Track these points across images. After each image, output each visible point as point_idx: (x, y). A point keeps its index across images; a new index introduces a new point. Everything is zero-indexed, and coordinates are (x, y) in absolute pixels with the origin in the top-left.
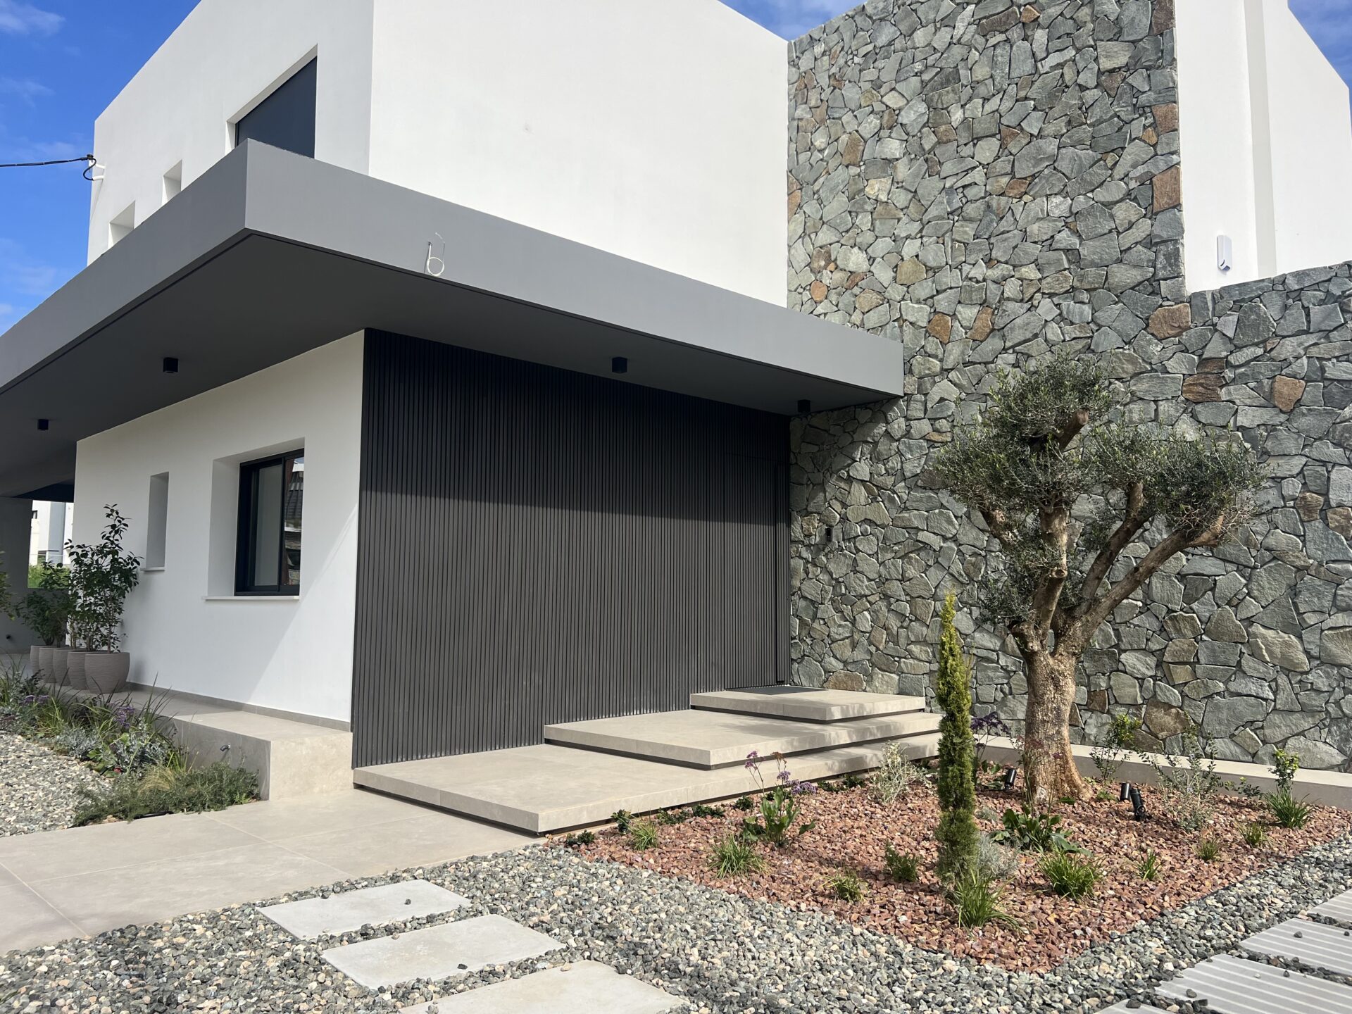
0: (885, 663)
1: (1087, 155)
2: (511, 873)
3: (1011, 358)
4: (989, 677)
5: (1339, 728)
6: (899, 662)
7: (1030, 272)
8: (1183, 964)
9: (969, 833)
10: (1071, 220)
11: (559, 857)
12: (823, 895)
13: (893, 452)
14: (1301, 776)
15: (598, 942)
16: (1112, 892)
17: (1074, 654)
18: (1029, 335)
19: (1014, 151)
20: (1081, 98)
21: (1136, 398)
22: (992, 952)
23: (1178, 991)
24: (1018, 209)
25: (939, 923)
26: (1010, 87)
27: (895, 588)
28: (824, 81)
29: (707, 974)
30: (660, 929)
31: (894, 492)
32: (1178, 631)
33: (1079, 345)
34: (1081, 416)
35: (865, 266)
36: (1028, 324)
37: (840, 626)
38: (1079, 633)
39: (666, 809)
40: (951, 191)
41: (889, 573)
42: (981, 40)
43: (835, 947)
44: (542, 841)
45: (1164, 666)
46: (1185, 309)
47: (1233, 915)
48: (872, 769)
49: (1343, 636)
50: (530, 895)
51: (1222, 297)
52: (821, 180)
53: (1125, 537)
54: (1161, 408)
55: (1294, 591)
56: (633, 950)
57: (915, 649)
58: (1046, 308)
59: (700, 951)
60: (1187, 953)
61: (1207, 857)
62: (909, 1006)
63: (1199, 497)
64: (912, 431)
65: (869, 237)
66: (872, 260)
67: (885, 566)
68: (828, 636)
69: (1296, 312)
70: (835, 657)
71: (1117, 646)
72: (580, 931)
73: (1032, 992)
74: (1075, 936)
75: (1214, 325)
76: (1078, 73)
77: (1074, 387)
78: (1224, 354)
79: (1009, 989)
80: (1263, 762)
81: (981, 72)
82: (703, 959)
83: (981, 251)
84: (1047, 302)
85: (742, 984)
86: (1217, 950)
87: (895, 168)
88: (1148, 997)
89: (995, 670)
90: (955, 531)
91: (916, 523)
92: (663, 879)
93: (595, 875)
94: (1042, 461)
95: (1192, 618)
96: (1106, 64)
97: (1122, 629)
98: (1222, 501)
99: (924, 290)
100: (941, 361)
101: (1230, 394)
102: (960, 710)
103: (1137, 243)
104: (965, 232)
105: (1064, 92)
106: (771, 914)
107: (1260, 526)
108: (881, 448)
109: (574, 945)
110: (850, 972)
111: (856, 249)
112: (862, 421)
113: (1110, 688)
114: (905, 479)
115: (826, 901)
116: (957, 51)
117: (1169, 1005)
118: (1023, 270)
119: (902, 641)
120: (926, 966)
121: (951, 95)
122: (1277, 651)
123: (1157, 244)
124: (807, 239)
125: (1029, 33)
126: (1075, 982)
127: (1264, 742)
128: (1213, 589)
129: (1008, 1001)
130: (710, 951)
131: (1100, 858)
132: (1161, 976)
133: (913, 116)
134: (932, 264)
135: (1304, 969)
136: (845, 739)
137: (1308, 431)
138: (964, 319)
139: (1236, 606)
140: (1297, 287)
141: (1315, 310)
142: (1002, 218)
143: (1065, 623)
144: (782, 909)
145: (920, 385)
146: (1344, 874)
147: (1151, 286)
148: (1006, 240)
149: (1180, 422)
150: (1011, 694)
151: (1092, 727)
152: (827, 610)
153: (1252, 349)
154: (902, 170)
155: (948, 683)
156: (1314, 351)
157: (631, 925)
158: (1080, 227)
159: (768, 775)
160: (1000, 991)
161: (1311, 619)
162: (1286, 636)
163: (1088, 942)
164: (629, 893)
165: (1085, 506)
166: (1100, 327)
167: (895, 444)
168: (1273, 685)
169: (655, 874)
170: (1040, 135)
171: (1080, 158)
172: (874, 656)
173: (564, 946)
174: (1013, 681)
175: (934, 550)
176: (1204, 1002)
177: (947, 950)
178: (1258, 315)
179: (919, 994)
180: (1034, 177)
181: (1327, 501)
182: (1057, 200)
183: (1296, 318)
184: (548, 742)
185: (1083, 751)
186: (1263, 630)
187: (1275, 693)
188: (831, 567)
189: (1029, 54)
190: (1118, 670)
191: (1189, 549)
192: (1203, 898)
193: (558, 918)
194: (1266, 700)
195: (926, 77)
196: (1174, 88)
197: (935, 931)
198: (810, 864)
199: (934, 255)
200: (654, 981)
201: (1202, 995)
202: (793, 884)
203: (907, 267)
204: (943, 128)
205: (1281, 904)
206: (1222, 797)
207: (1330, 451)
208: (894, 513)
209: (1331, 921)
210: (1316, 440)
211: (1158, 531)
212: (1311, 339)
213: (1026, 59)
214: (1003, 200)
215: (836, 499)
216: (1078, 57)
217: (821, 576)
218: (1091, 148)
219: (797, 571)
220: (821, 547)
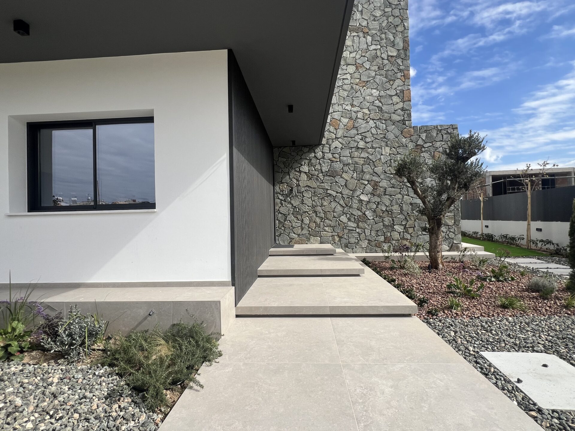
0: (315, 234)
1: (385, 80)
3: (360, 137)
5: (448, 241)
6: (320, 233)
7: (366, 111)
10: (379, 98)
13: (317, 163)
18: (366, 131)
19: (361, 72)
20: (382, 61)
21: (398, 153)
24: (362, 91)
26: (359, 51)
27: (319, 209)
31: (318, 177)
32: (410, 219)
33: (382, 136)
36: (366, 127)
37: (296, 222)
41: (316, 204)
42: (349, 33)
45: (406, 228)
46: (412, 130)
51: (422, 129)
57: (327, 229)
58: (371, 123)
64: (325, 157)
67: (315, 202)
68: (292, 226)
69: (440, 135)
70: (294, 233)
71: (393, 224)
75: (420, 136)
76: (381, 54)
78: (422, 144)
81: (349, 43)
83: (349, 101)
84: (371, 121)
89: (355, 233)
91: (327, 187)
95: (414, 215)
96: (390, 54)
97: (394, 219)
100: (335, 135)
101: (424, 155)
103: (399, 109)
104: (344, 94)
105: (377, 58)
108: (312, 161)
112: (305, 152)
113: (391, 236)
114: (322, 173)
118: (364, 110)
119: (322, 226)
123: (404, 110)
125: (366, 36)
138: (344, 122)
140: (440, 129)
141: (444, 136)
142: (356, 92)
145: (327, 142)
147: (403, 122)
148: (358, 99)
150: (360, 240)
151: (386, 247)
152: (291, 217)
153: (429, 143)
156: (444, 146)
158: (382, 100)
166: (388, 131)
167: (318, 161)
170: (369, 69)
171: (382, 80)
172: (311, 232)
175: (334, 196)
178: (431, 135)
180: (367, 82)
182: (375, 91)
183: (440, 137)
188: (293, 202)
189: (366, 43)
190: (393, 231)
208: (318, 184)
212: (443, 143)
213: (364, 44)
214: (357, 87)
215: (294, 178)
216: (381, 49)
217: (288, 205)
218: (385, 78)
219: (277, 204)
220: (288, 195)
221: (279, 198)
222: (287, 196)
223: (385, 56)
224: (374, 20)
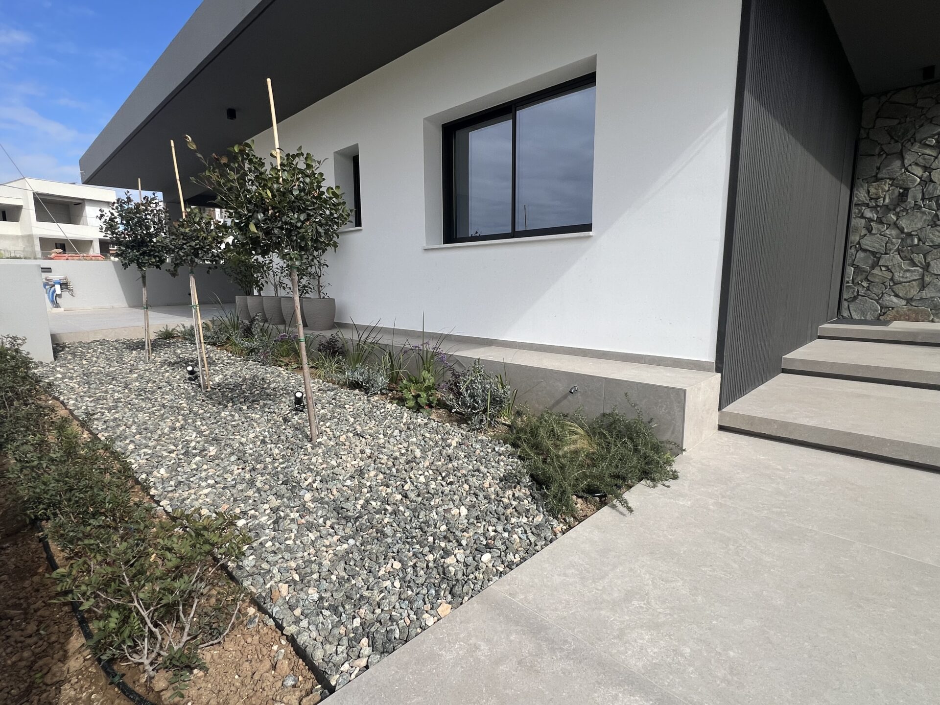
37: (907, 271)
68: (892, 279)
70: (896, 296)
152: (892, 259)
184: (784, 371)
188: (903, 223)
215: (917, 164)
217: (888, 232)
219: (856, 229)
220: (891, 207)
221: (862, 217)
222: (887, 209)
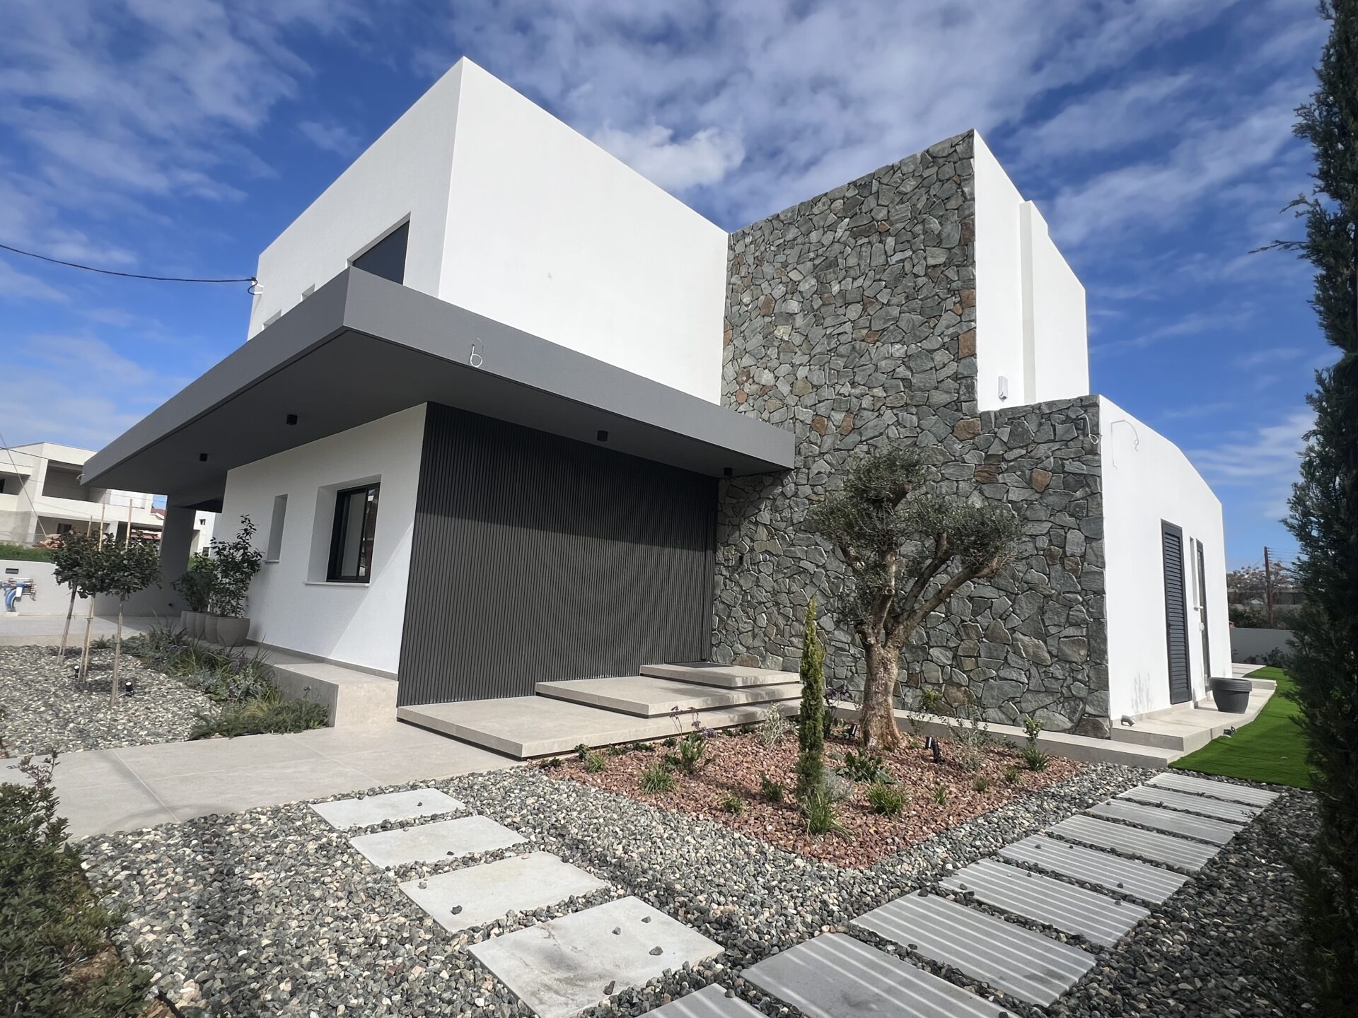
0: (775, 649)
1: (918, 318)
2: (498, 786)
3: (865, 448)
4: (842, 661)
5: (1070, 704)
6: (784, 649)
7: (879, 392)
8: (959, 866)
9: (818, 768)
10: (907, 360)
11: (534, 776)
12: (716, 809)
13: (786, 506)
14: (1043, 735)
15: (551, 838)
16: (914, 813)
17: (898, 647)
18: (877, 434)
19: (871, 313)
20: (915, 282)
21: (944, 478)
22: (829, 853)
23: (955, 885)
24: (873, 351)
25: (794, 831)
26: (870, 272)
27: (784, 598)
28: (751, 261)
29: (626, 864)
30: (598, 830)
31: (786, 533)
32: (968, 635)
33: (909, 442)
34: (906, 486)
35: (772, 382)
36: (876, 426)
37: (745, 623)
38: (901, 633)
39: (614, 745)
40: (830, 336)
41: (780, 588)
42: (852, 241)
43: (720, 847)
44: (524, 764)
45: (958, 657)
46: (977, 422)
47: (995, 831)
48: (759, 722)
49: (1073, 642)
50: (509, 802)
51: (1001, 416)
52: (746, 324)
53: (934, 569)
54: (960, 486)
55: (1042, 611)
56: (576, 845)
58: (889, 416)
59: (623, 847)
60: (962, 858)
61: (980, 789)
62: (767, 892)
63: (982, 544)
64: (799, 493)
65: (775, 363)
66: (777, 378)
67: (778, 583)
69: (1047, 428)
70: (741, 644)
71: (927, 643)
72: (540, 830)
73: (854, 884)
74: (887, 844)
75: (995, 433)
76: (914, 266)
77: (902, 467)
78: (1001, 452)
79: (838, 880)
80: (1020, 726)
81: (852, 261)
82: (625, 853)
83: (847, 376)
84: (889, 412)
85: (651, 872)
86: (983, 856)
87: (794, 319)
88: (933, 888)
89: (847, 656)
90: (824, 562)
91: (799, 555)
92: (606, 794)
93: (557, 789)
94: (880, 515)
95: (977, 626)
96: (931, 262)
97: (931, 632)
98: (997, 548)
99: (809, 400)
100: (819, 447)
101: (1004, 478)
102: (816, 682)
103: (948, 377)
104: (838, 364)
105: (904, 277)
106: (678, 822)
107: (1021, 567)
108: (778, 503)
109: (535, 840)
110: (728, 866)
111: (767, 371)
112: (767, 484)
113: (922, 671)
114: (793, 525)
115: (718, 813)
116: (837, 246)
117: (948, 895)
118: (875, 390)
119: (787, 635)
120: (782, 862)
121: (832, 275)
122: (1031, 650)
123: (960, 378)
124: (735, 362)
125: (883, 239)
126: (884, 877)
127: (1021, 712)
128: (990, 608)
129: (837, 890)
130: (631, 848)
131: (910, 789)
132: (944, 873)
133: (807, 287)
134: (815, 383)
135: (1041, 871)
136: (743, 700)
137: (1053, 505)
138: (835, 420)
139: (1005, 620)
140: (1048, 412)
141: (1059, 427)
142: (862, 356)
143: (893, 626)
144: (686, 818)
145: (805, 462)
146: (1070, 804)
147: (956, 405)
148: (864, 370)
149: (972, 495)
150: (856, 673)
151: (910, 697)
152: (738, 611)
153: (1019, 450)
154: (799, 321)
155: (809, 662)
156: (1058, 454)
157: (577, 826)
158: (912, 365)
159: (685, 724)
160: (832, 882)
161: (1053, 630)
162: (1036, 640)
163: (895, 848)
164: (579, 803)
165: (909, 548)
166: (923, 430)
167: (788, 501)
168: (1028, 673)
169: (600, 790)
170: (888, 304)
171: (913, 320)
172: (767, 644)
173: (527, 840)
174: (859, 665)
175: (811, 574)
176: (972, 893)
177: (798, 851)
178: (1022, 428)
179: (774, 883)
180: (883, 330)
181: (1064, 552)
182: (898, 346)
183: (1047, 431)
184: (538, 694)
185: (903, 714)
186: (1021, 636)
187: (1029, 679)
188: (742, 582)
189: (883, 252)
190: (928, 660)
191: (975, 580)
192: (976, 818)
193: (526, 819)
194: (1022, 683)
195: (817, 262)
196: (974, 279)
197: (791, 837)
198: (710, 787)
199: (818, 377)
200: (588, 869)
201: (971, 888)
202: (696, 800)
203: (799, 384)
204: (826, 295)
205: (1027, 824)
206: (992, 748)
207: (1068, 520)
208: (785, 548)
209: (1060, 838)
210: (1058, 512)
211: (956, 567)
212: (1057, 446)
213: (880, 255)
214: (864, 344)
215: (747, 536)
216: (913, 256)
217: (735, 589)
218: (920, 314)
219: (718, 584)
220: (736, 568)
222: (734, 569)
223: (919, 270)
224: (902, 202)
